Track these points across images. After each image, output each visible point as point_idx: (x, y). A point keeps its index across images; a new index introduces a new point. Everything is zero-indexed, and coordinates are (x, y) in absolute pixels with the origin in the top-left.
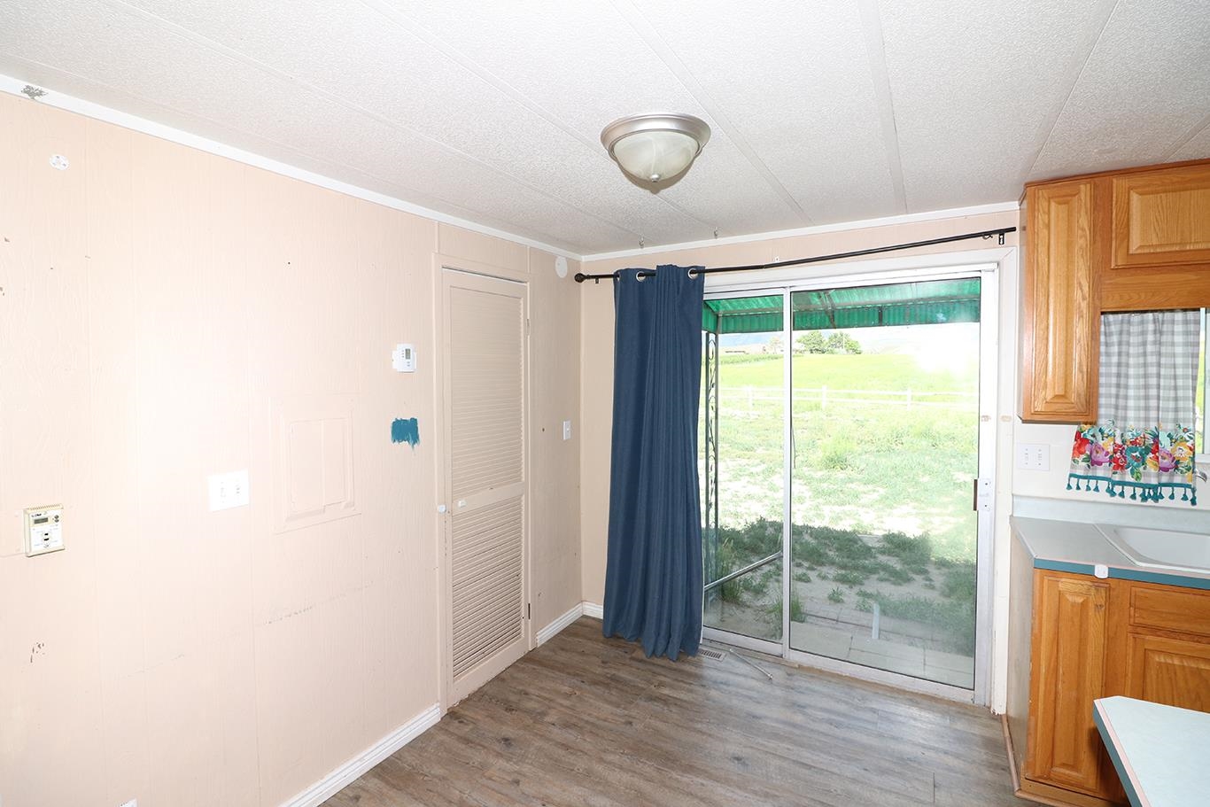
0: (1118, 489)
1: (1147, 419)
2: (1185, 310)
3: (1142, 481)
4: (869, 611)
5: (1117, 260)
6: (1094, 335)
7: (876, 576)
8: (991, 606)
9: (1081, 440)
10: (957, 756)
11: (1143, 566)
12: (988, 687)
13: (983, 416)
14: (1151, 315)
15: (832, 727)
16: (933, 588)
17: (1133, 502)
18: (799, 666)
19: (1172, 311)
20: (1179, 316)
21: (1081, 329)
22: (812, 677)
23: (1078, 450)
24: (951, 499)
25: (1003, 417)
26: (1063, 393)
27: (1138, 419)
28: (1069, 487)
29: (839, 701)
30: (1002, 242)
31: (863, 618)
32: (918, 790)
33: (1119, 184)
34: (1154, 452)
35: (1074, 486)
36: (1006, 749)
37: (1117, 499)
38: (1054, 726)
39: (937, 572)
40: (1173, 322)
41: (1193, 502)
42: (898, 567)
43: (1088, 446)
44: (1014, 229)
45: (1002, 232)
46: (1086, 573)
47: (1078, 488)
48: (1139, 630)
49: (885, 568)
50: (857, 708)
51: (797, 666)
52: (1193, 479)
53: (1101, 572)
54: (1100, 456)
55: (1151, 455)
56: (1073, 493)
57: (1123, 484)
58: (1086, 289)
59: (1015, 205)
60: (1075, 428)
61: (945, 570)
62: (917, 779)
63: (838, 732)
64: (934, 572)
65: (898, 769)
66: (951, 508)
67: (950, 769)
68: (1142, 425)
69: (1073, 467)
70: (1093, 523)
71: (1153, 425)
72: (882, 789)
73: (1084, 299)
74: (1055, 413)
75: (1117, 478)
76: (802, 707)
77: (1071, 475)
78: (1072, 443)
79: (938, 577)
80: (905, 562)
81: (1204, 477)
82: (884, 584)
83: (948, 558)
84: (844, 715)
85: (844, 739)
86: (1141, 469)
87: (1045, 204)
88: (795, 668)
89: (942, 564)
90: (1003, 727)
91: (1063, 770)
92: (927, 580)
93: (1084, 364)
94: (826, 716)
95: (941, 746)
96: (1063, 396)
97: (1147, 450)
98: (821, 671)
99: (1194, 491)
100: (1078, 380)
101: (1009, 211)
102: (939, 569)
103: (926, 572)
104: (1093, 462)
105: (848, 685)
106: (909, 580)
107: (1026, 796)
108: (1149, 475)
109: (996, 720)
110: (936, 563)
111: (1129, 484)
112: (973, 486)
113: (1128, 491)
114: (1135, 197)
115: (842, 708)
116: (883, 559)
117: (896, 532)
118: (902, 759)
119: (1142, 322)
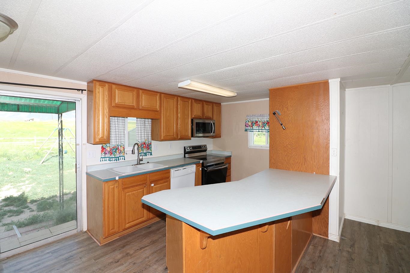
0: (111, 159)
1: (116, 142)
2: (122, 117)
3: (116, 156)
4: (12, 229)
5: (113, 105)
6: (109, 122)
7: (7, 216)
8: (81, 200)
9: (103, 148)
10: (81, 248)
11: (124, 175)
12: (81, 225)
13: (77, 144)
14: (116, 118)
15: (37, 267)
16: (33, 211)
17: (114, 162)
18: (7, 258)
19: (120, 117)
20: (121, 118)
21: (106, 120)
22: (16, 258)
23: (102, 151)
24: (26, 178)
25: (83, 144)
26: (102, 136)
27: (114, 142)
28: (101, 161)
29: (33, 258)
30: (82, 93)
31: (11, 233)
32: (76, 263)
33: (114, 86)
34: (118, 149)
35: (102, 160)
36: (92, 238)
37: (111, 162)
38: (109, 221)
39: (32, 205)
40: (120, 119)
41: (124, 159)
42: (15, 209)
43: (105, 150)
44: (86, 90)
45: (82, 90)
46: (114, 180)
47: (103, 161)
48: (124, 189)
49: (10, 211)
50: (42, 256)
51: (6, 258)
52: (124, 154)
53: (117, 178)
54: (107, 152)
55: (118, 150)
56: (102, 162)
57: (112, 158)
58: (107, 110)
59: (86, 84)
60: (101, 145)
61: (35, 203)
62: (75, 260)
63: (40, 267)
64: (30, 205)
65: (67, 262)
66: (27, 182)
67: (81, 252)
68: (115, 143)
69: (101, 155)
70: (106, 169)
71: (118, 143)
72: (66, 270)
73: (107, 113)
74: (101, 142)
75: (111, 157)
76: (19, 270)
77: (101, 158)
78: (101, 149)
79: (34, 207)
80: (17, 206)
81: (127, 154)
82: (12, 218)
83: (35, 199)
84: (39, 261)
85: (44, 267)
86: (116, 154)
87: (98, 87)
88: (6, 259)
89: (33, 202)
90: (88, 233)
91: (112, 231)
92: (30, 209)
93: (107, 129)
94: (31, 266)
95: (75, 248)
96: (103, 137)
97: (117, 149)
98: (19, 254)
99: (124, 157)
100: (106, 133)
101: (84, 85)
102: (32, 204)
103: (27, 207)
104: (105, 153)
105: (33, 252)
106: (22, 212)
107: (102, 244)
108: (117, 155)
109: (85, 233)
110: (30, 202)
111: (113, 158)
112: (75, 165)
113: (113, 159)
114: (117, 91)
115: (37, 259)
116: (7, 208)
117: (9, 196)
118: (67, 259)
119: (114, 119)
